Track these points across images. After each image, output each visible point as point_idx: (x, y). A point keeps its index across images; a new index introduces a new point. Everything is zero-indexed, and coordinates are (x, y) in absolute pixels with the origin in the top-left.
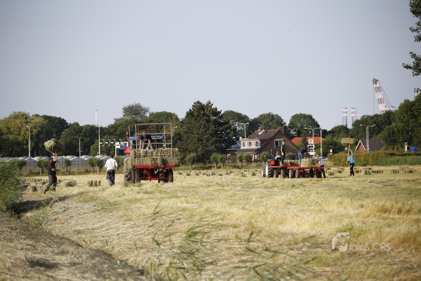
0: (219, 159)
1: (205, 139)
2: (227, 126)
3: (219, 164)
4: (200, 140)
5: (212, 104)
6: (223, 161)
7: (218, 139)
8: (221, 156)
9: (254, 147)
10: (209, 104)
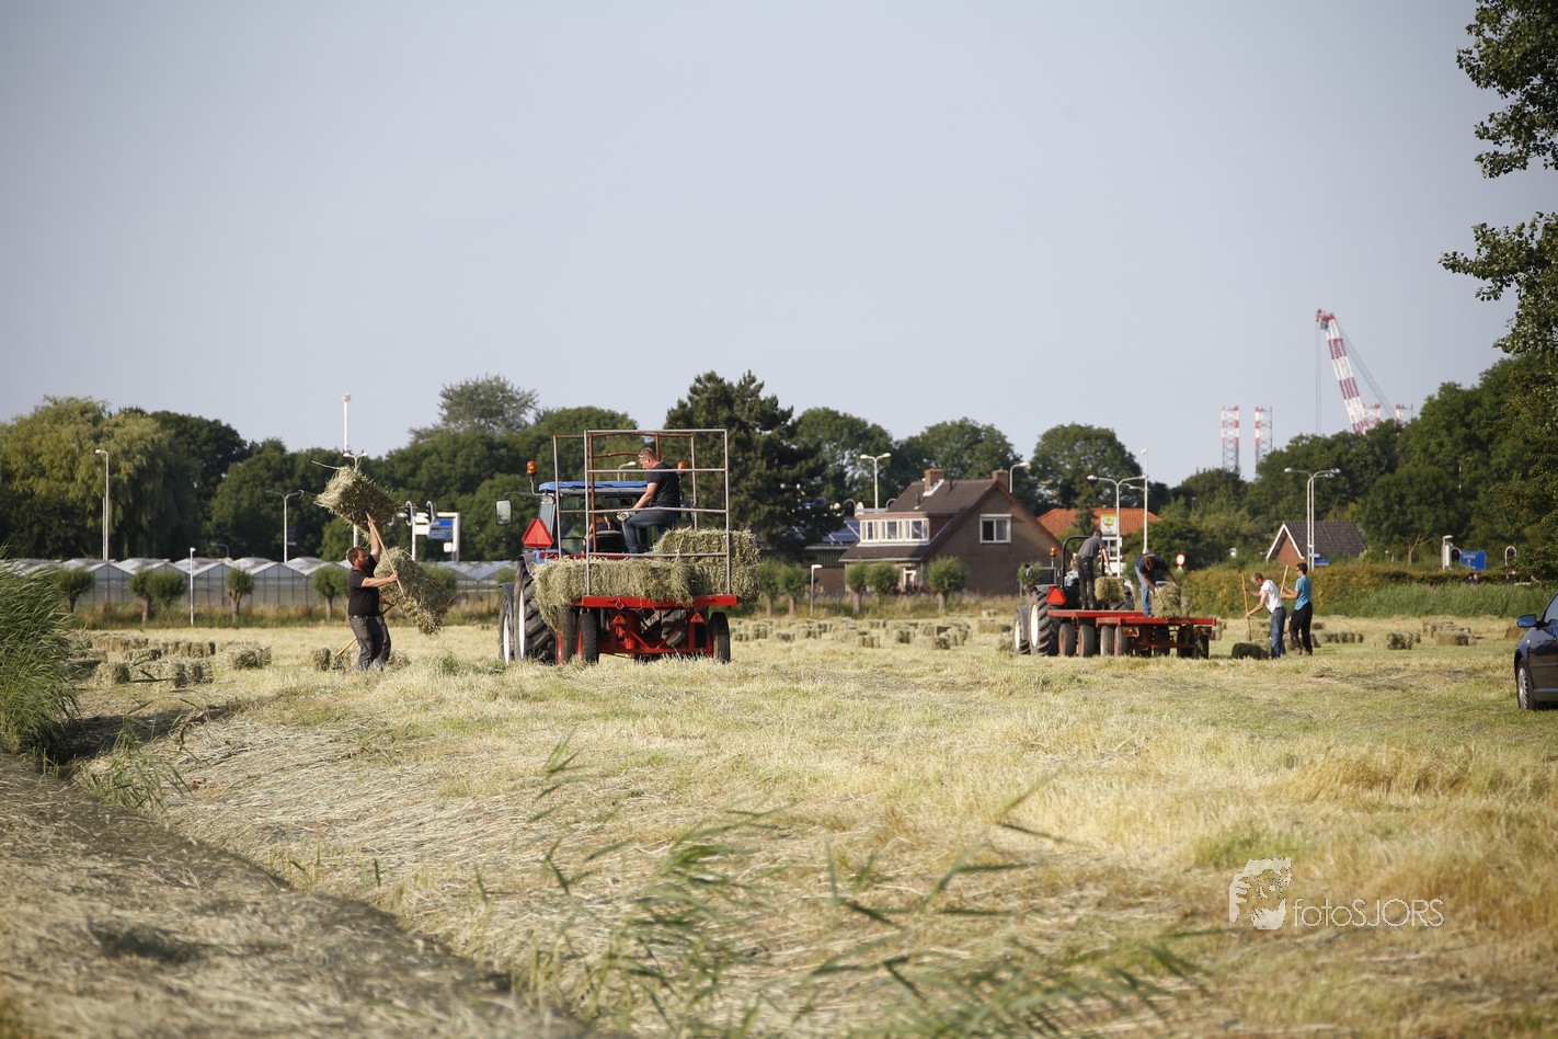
0: (780, 579)
2: (811, 463)
3: (782, 599)
5: (761, 386)
6: (795, 590)
7: (778, 508)
8: (790, 569)
9: (905, 539)
10: (749, 386)
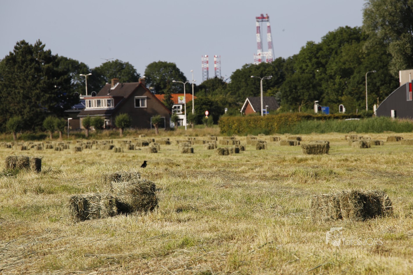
0: (55, 124)
1: (34, 96)
2: (66, 77)
3: (56, 132)
4: (26, 97)
5: (44, 46)
6: (62, 128)
7: (53, 95)
8: (59, 120)
9: (104, 107)
